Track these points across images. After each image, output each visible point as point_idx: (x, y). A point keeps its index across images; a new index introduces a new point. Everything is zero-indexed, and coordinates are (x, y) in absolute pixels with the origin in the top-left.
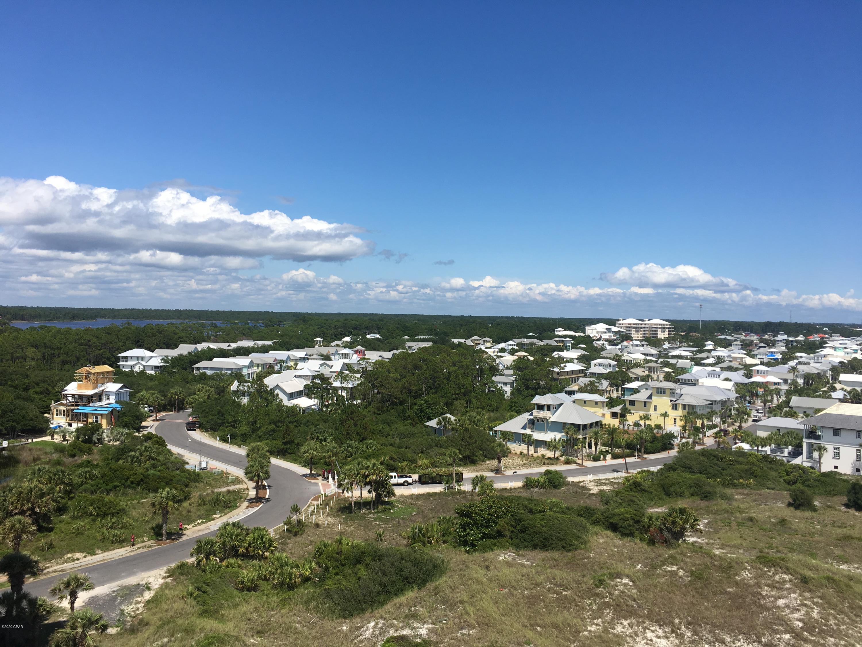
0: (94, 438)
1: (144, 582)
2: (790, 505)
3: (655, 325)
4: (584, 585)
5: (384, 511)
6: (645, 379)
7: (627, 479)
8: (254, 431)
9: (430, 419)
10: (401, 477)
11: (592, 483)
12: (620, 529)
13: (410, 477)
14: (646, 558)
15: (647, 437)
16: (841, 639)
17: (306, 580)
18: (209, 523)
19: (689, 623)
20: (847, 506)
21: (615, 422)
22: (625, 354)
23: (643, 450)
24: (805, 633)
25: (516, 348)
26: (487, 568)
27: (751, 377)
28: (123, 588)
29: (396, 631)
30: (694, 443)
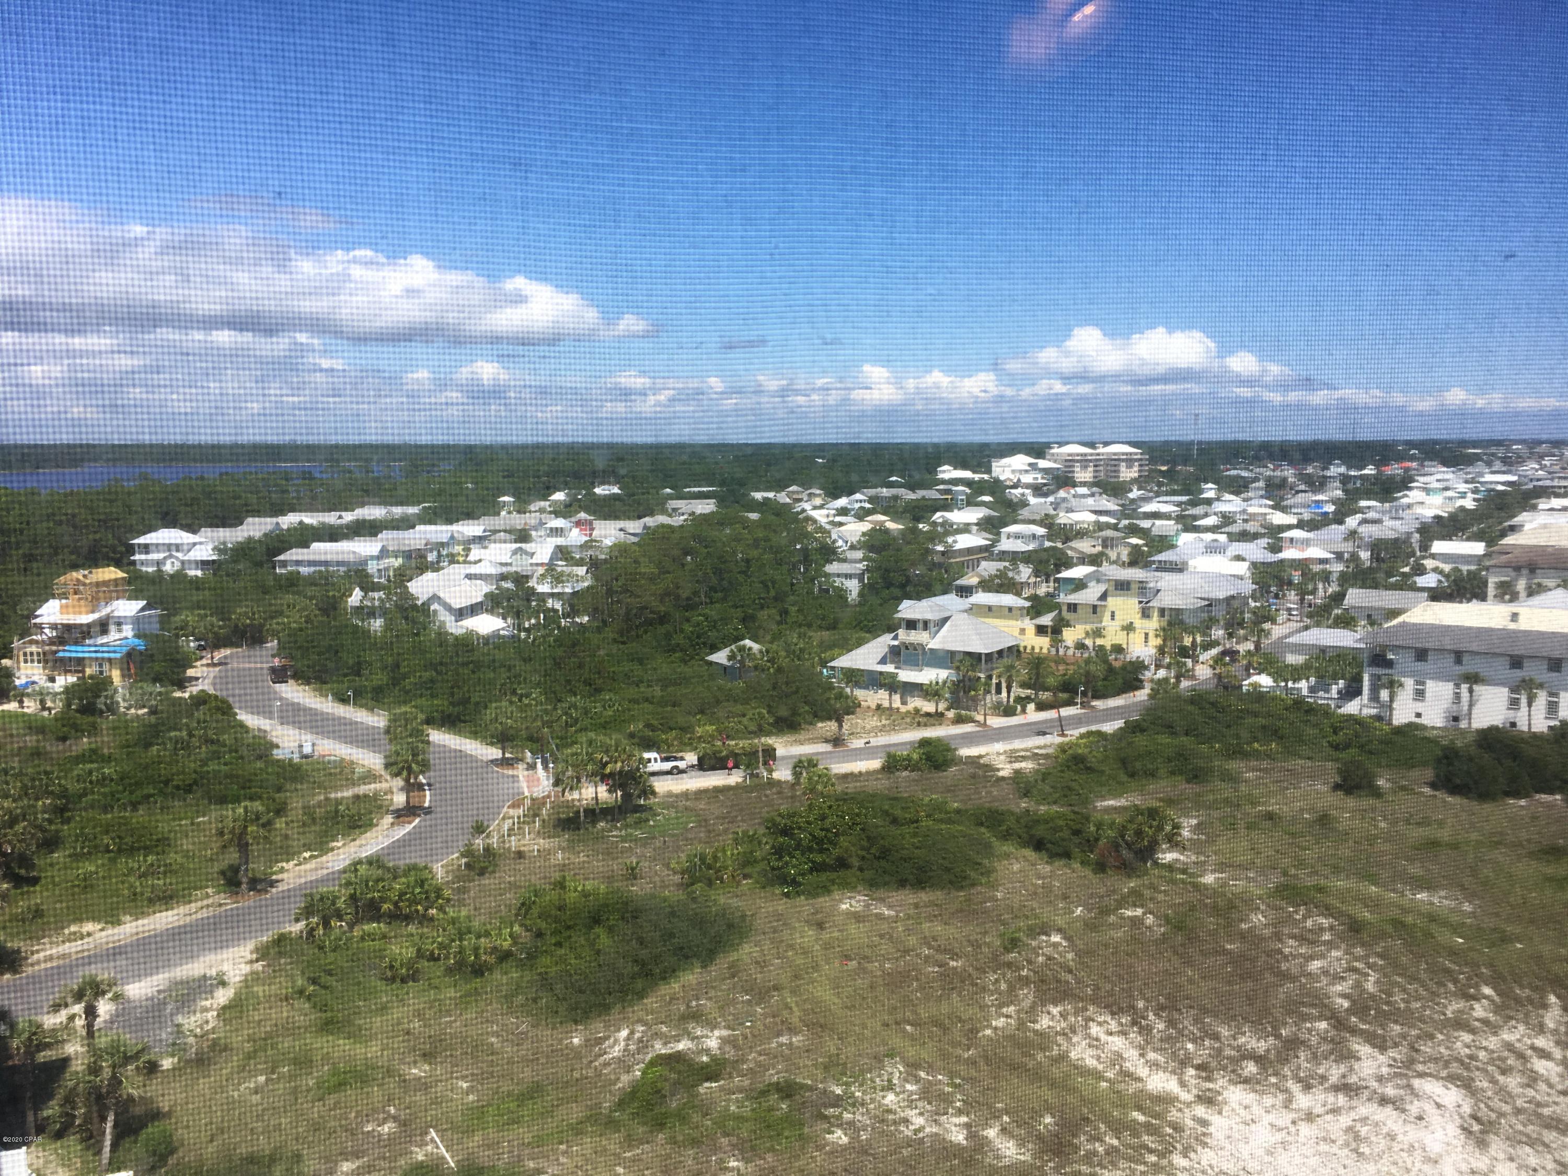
0: (100, 704)
1: (214, 972)
2: (1337, 787)
3: (1115, 454)
4: (985, 950)
5: (639, 823)
6: (1095, 560)
7: (1062, 748)
8: (395, 682)
9: (714, 649)
10: (667, 759)
11: (1002, 757)
12: (1049, 845)
13: (682, 759)
14: (1091, 896)
15: (1098, 670)
16: (1413, 1026)
17: (505, 956)
18: (324, 858)
19: (1162, 1008)
20: (1433, 786)
21: (1042, 644)
22: (1061, 514)
23: (1090, 694)
24: (1353, 1019)
25: (867, 505)
26: (820, 926)
27: (1280, 550)
28: (177, 984)
29: (665, 1044)
30: (1178, 678)
